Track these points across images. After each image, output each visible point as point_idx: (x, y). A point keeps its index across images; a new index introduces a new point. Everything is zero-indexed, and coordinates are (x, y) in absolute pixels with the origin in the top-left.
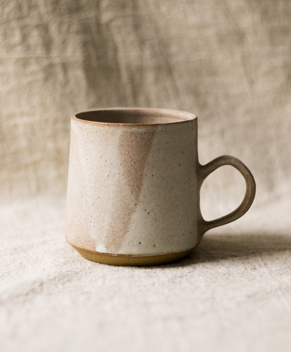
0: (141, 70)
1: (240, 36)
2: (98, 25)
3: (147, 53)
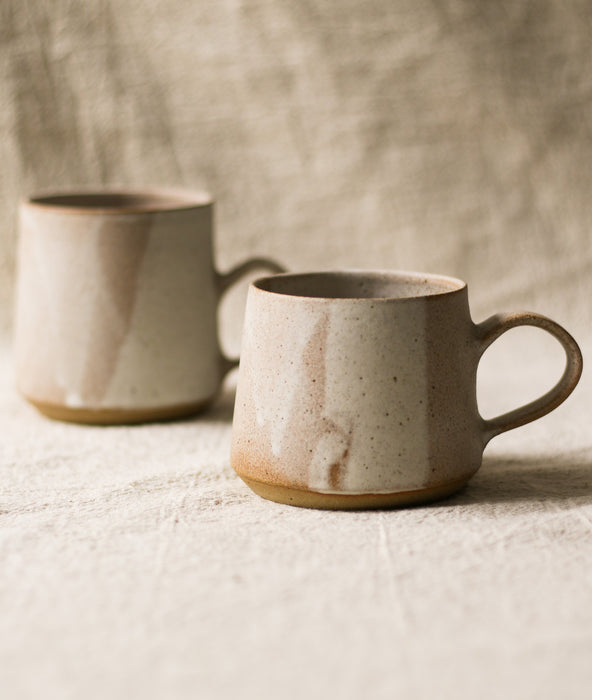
0: (117, 135)
1: (285, 80)
2: (46, 63)
3: (129, 107)
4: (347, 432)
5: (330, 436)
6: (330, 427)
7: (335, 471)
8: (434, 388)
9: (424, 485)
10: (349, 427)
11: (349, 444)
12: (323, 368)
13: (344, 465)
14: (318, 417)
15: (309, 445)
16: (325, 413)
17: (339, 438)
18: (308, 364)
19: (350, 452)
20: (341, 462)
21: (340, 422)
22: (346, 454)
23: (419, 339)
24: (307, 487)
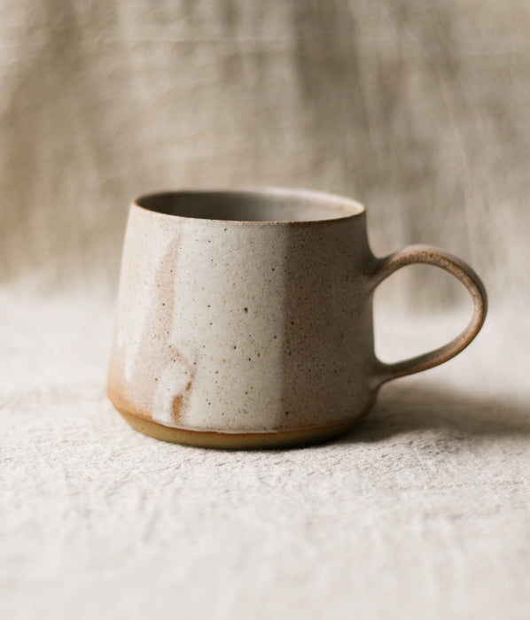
4: (191, 363)
5: (175, 365)
6: (176, 356)
7: (178, 403)
8: (293, 323)
9: (273, 428)
10: (193, 357)
11: (192, 376)
12: (172, 291)
13: (187, 399)
14: (165, 344)
15: (155, 373)
16: (172, 341)
17: (184, 368)
18: (159, 286)
19: (194, 385)
20: (184, 395)
21: (186, 352)
22: (189, 386)
23: (276, 269)
24: (151, 418)
